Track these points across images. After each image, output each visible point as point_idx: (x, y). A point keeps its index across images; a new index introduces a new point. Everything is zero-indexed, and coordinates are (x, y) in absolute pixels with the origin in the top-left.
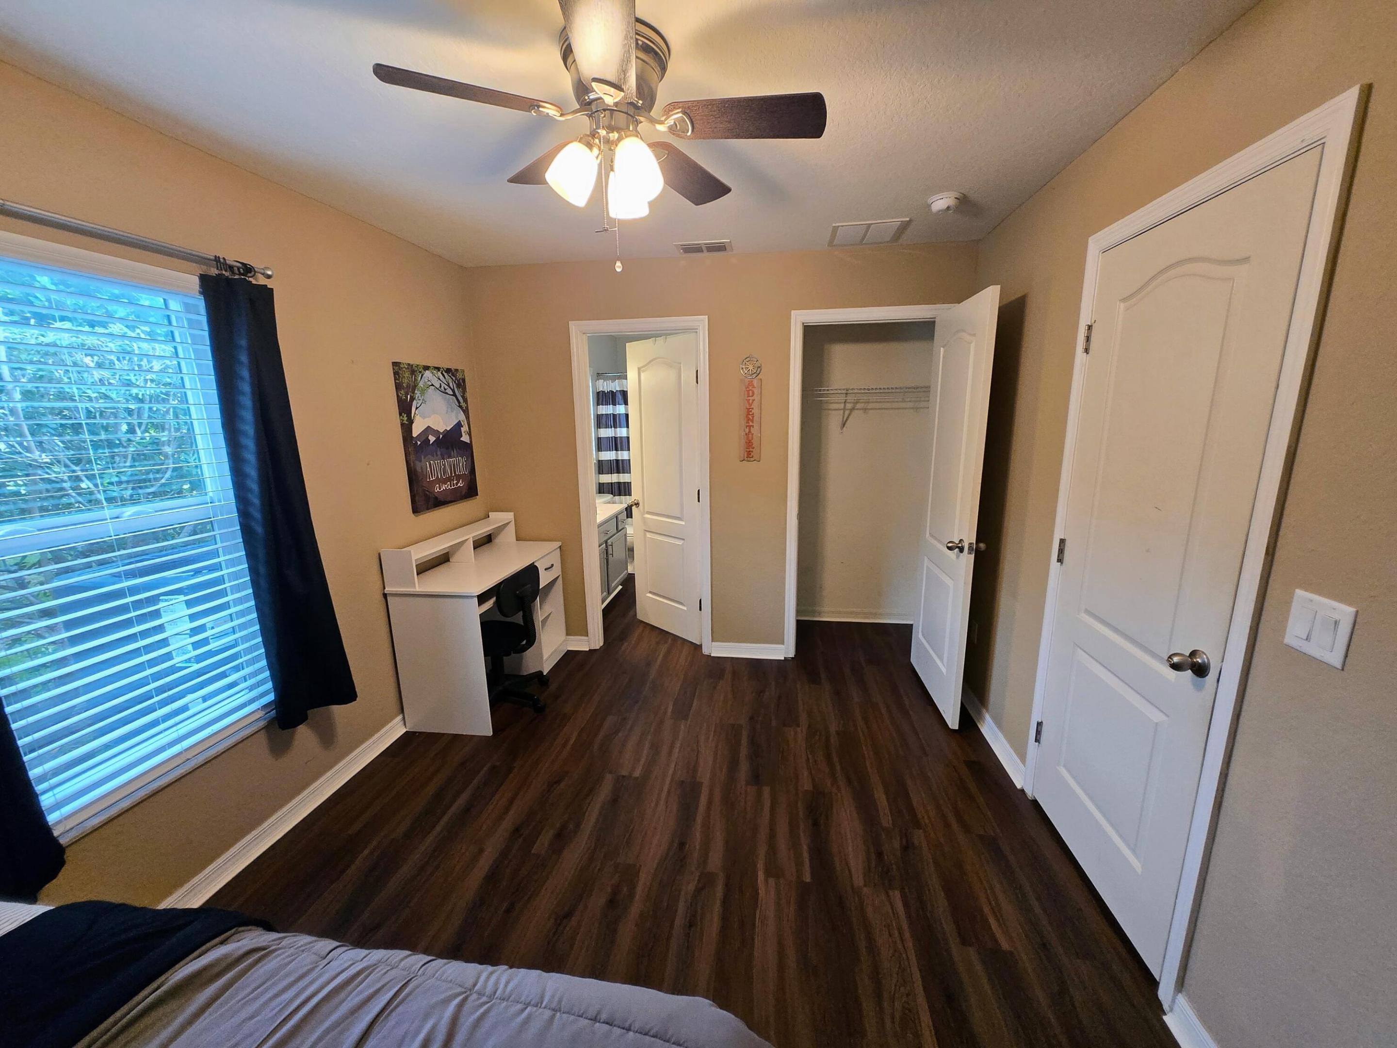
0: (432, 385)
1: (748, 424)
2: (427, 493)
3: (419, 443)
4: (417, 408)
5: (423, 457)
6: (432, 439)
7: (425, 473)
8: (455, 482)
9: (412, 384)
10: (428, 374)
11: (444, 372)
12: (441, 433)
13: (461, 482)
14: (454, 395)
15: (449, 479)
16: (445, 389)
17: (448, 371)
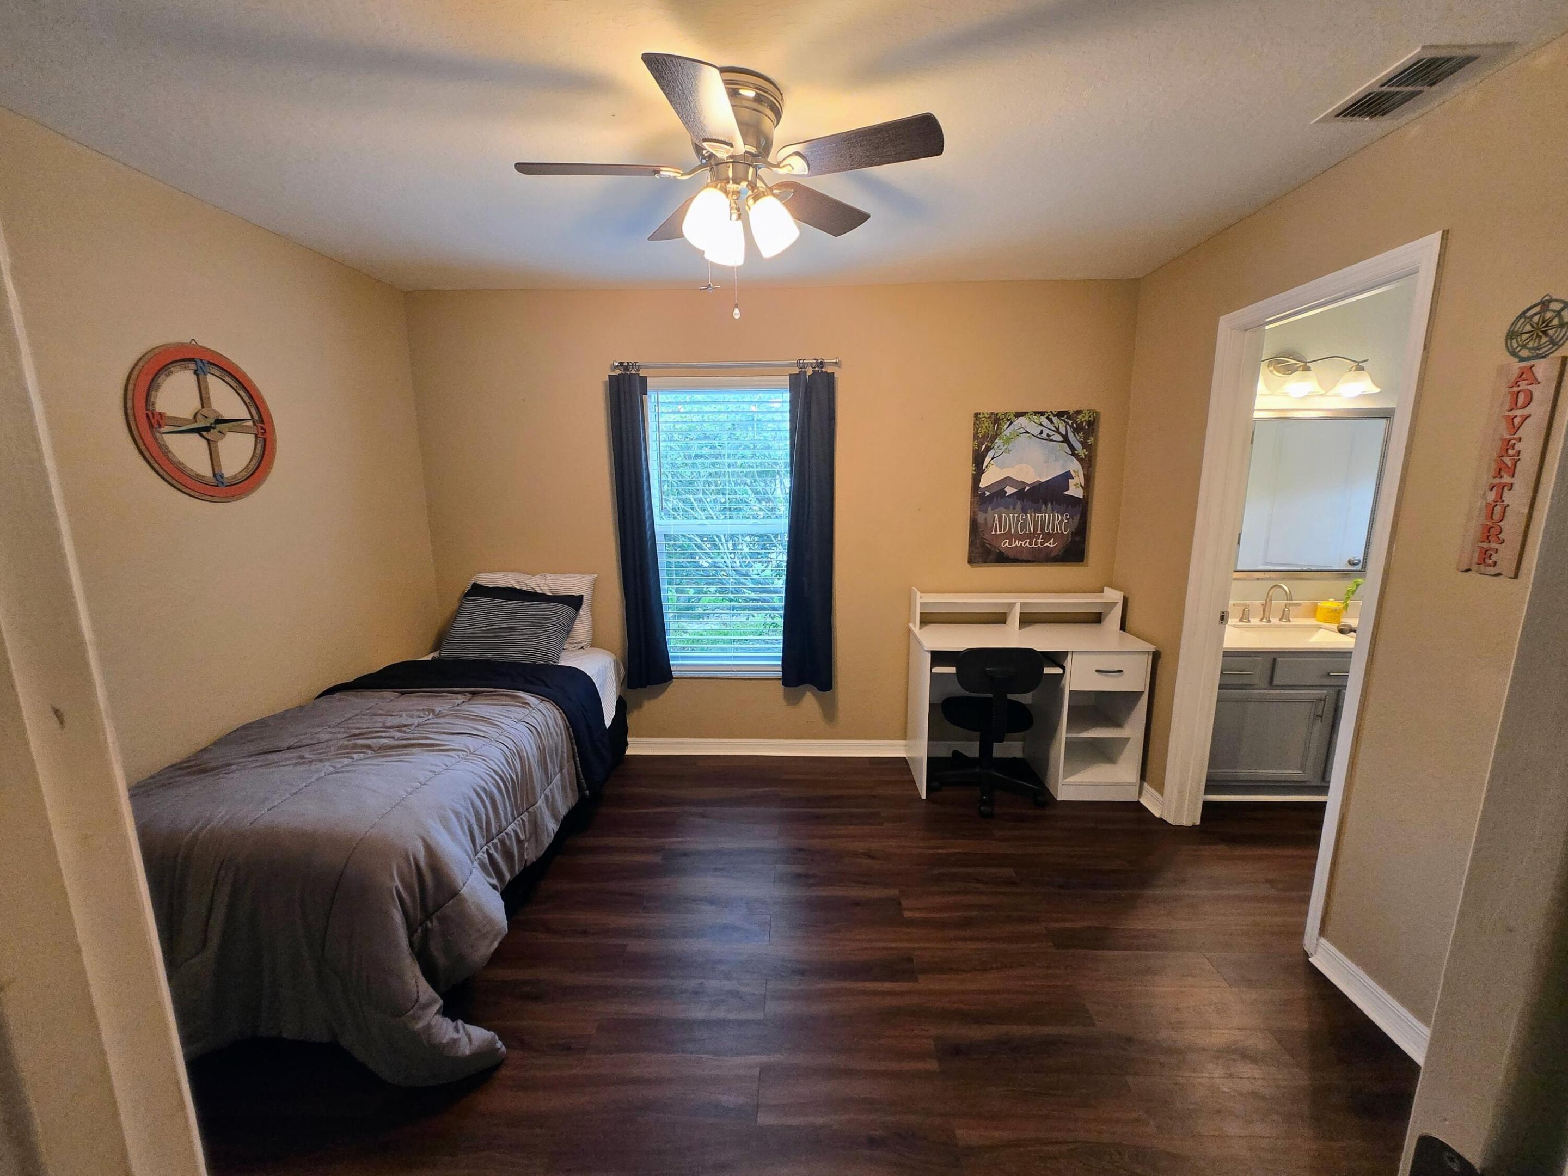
0: (1027, 432)
1: (1497, 481)
2: (988, 546)
3: (987, 494)
4: (993, 458)
5: (990, 509)
6: (1010, 490)
7: (990, 526)
8: (1039, 541)
9: (991, 433)
10: (1022, 420)
11: (1051, 417)
12: (1028, 485)
13: (1052, 541)
14: (1066, 440)
15: (1031, 536)
16: (1048, 435)
17: (1060, 414)
